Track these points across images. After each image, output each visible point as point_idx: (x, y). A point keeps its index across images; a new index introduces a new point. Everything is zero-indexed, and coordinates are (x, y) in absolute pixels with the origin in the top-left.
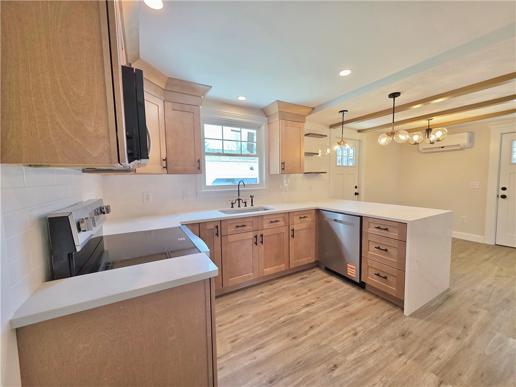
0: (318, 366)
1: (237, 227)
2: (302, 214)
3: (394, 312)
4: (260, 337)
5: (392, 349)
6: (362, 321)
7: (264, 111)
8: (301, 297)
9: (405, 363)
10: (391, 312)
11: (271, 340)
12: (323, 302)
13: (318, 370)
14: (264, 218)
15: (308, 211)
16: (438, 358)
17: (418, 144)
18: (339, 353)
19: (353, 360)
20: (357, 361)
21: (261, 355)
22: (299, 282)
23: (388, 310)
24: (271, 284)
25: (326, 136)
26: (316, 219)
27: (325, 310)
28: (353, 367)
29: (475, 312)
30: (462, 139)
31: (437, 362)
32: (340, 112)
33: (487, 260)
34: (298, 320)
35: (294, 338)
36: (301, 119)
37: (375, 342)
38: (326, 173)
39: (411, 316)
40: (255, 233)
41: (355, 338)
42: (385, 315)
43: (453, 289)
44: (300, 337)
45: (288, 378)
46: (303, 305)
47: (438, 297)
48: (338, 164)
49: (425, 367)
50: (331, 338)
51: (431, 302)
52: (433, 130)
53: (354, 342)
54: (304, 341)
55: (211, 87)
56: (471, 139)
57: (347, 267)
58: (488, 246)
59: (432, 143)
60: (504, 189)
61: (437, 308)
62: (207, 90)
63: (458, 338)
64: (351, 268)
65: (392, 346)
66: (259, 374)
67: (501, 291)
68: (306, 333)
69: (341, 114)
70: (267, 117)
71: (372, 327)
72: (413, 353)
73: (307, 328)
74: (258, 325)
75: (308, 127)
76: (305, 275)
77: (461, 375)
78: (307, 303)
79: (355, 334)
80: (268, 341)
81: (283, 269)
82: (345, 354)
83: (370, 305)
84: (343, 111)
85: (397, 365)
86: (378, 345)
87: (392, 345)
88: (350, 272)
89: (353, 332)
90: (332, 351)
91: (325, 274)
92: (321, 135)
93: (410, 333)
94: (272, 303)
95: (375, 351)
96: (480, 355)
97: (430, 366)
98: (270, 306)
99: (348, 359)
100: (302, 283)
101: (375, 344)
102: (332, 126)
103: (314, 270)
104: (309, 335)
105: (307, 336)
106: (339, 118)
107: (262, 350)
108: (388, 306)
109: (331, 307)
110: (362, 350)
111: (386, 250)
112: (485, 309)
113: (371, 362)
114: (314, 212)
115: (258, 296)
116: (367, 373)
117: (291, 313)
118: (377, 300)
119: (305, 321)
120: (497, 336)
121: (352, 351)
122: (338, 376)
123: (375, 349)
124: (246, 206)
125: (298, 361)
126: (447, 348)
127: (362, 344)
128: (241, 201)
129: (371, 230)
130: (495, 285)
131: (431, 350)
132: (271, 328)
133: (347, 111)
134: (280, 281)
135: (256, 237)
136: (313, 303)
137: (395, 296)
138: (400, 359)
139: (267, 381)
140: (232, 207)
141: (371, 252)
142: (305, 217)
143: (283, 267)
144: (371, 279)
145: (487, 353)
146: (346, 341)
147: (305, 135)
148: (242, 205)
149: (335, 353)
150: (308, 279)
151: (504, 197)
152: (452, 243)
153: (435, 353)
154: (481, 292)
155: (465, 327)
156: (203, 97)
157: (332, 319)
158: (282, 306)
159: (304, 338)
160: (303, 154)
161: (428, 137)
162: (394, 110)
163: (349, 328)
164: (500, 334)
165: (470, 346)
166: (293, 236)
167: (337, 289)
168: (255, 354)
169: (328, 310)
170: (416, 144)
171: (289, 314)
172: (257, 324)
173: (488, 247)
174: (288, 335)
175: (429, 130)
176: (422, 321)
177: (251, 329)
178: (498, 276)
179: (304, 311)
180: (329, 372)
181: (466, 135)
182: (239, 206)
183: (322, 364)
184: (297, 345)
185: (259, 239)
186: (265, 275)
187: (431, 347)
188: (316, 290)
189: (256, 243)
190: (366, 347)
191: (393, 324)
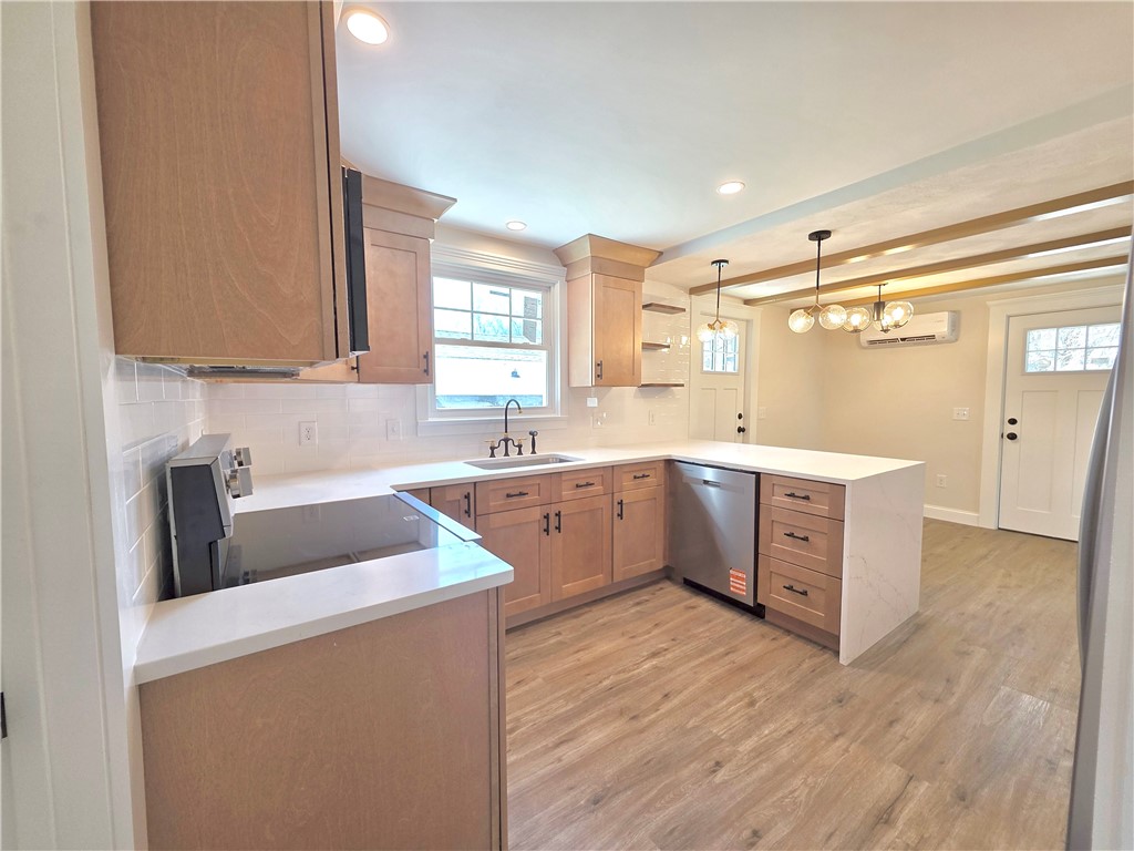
0: (686, 766)
1: (508, 496)
2: (639, 470)
3: (822, 659)
4: (566, 719)
5: (821, 727)
6: (762, 680)
7: (559, 255)
8: (641, 639)
9: (846, 750)
10: (817, 660)
11: (588, 723)
12: (685, 648)
13: (685, 773)
14: (564, 478)
15: (649, 464)
16: (903, 737)
17: (860, 331)
18: (723, 740)
19: (751, 751)
20: (760, 752)
21: (570, 753)
22: (633, 610)
23: (811, 657)
24: (575, 617)
25: (684, 310)
26: (665, 482)
27: (688, 661)
28: (752, 763)
29: (966, 653)
30: (938, 324)
31: (902, 744)
32: (713, 263)
33: (985, 557)
34: (640, 682)
35: (634, 718)
36: (635, 273)
37: (789, 716)
38: (683, 385)
39: (853, 664)
40: (546, 510)
41: (752, 711)
42: (805, 666)
43: (927, 613)
44: (645, 716)
45: (629, 793)
46: (645, 654)
47: (901, 628)
48: (705, 369)
49: (882, 755)
50: (705, 713)
51: (888, 637)
52: (888, 305)
53: (750, 718)
54: (653, 723)
55: (455, 200)
56: (955, 325)
57: (729, 575)
58: (986, 532)
59: (886, 331)
60: (1013, 422)
61: (899, 648)
62: (445, 207)
63: (937, 701)
64: (737, 577)
65: (821, 722)
66: (571, 788)
67: (1008, 612)
68: (656, 707)
69: (716, 266)
70: (565, 266)
71: (783, 689)
72: (860, 730)
73: (659, 697)
74: (559, 698)
75: (650, 290)
76: (644, 595)
77: (942, 763)
78: (653, 650)
79: (752, 704)
80: (583, 726)
81: (601, 584)
82: (736, 740)
83: (775, 649)
84: (720, 261)
85: (832, 754)
86: (795, 721)
87: (821, 720)
88: (734, 587)
89: (746, 700)
90: (710, 737)
91: (683, 593)
92: (673, 308)
93: (852, 697)
94: (581, 653)
95: (790, 732)
96: (975, 727)
97: (891, 751)
98: (579, 660)
99: (741, 749)
100: (638, 612)
101: (790, 720)
102: (695, 291)
103: (660, 586)
104: (662, 711)
105: (659, 712)
106: (711, 274)
107: (571, 744)
108: (809, 649)
109: (701, 656)
110: (766, 732)
111: (806, 539)
112: (984, 645)
113: (784, 752)
114: (662, 465)
115: (552, 641)
116: (777, 771)
117: (624, 671)
118: (788, 638)
119: (652, 684)
120: (1002, 693)
121: (748, 735)
122: (725, 782)
123: (791, 728)
124: (520, 453)
125: (645, 761)
126: (919, 719)
127: (766, 722)
128: (510, 443)
129: (776, 500)
130: (998, 603)
131: (891, 723)
132: (586, 701)
133: (726, 261)
134: (594, 609)
135: (547, 517)
136: (666, 650)
137: (822, 627)
138: (837, 744)
139: (588, 800)
140: (492, 455)
141: (777, 545)
142: (644, 476)
143: (600, 580)
144: (776, 598)
145: (987, 724)
146: (735, 717)
147: (645, 307)
148: (513, 451)
149: (717, 741)
150: (649, 605)
151: (1012, 437)
152: (924, 526)
153: (898, 728)
154: (974, 617)
155: (948, 680)
156: (436, 220)
157: (705, 678)
158: (604, 657)
159: (653, 716)
160: (639, 347)
161: (878, 319)
162: (818, 263)
163: (740, 694)
164: (1008, 689)
165: (957, 712)
166: (620, 515)
167: (709, 622)
168: (559, 752)
169: (697, 662)
170: (856, 331)
171: (619, 672)
172: (557, 695)
173: (985, 534)
174: (621, 713)
175: (879, 305)
176: (872, 674)
177: (544, 706)
178: (1005, 587)
179: (647, 666)
180: (707, 776)
181: (945, 316)
182: (507, 454)
183: (692, 762)
184: (642, 731)
185: (553, 521)
186: (564, 597)
187: (891, 718)
188: (668, 625)
189: (547, 530)
190: (772, 726)
191: (820, 681)
